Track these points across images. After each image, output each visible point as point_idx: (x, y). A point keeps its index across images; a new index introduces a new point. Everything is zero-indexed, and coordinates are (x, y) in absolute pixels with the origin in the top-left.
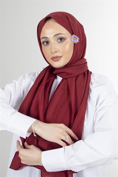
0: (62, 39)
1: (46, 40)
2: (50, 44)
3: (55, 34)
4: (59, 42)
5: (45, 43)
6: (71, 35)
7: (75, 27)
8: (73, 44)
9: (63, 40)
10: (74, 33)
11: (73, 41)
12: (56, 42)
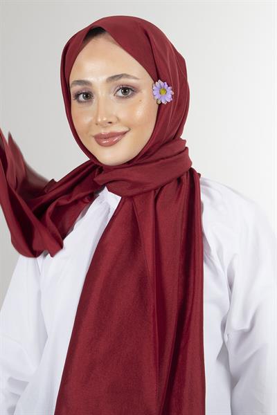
0: (128, 89)
1: (85, 89)
2: (94, 100)
3: (111, 75)
4: (120, 97)
5: (81, 98)
6: (152, 81)
7: (164, 61)
8: (157, 107)
9: (131, 92)
10: (162, 77)
11: (156, 97)
12: (112, 96)
